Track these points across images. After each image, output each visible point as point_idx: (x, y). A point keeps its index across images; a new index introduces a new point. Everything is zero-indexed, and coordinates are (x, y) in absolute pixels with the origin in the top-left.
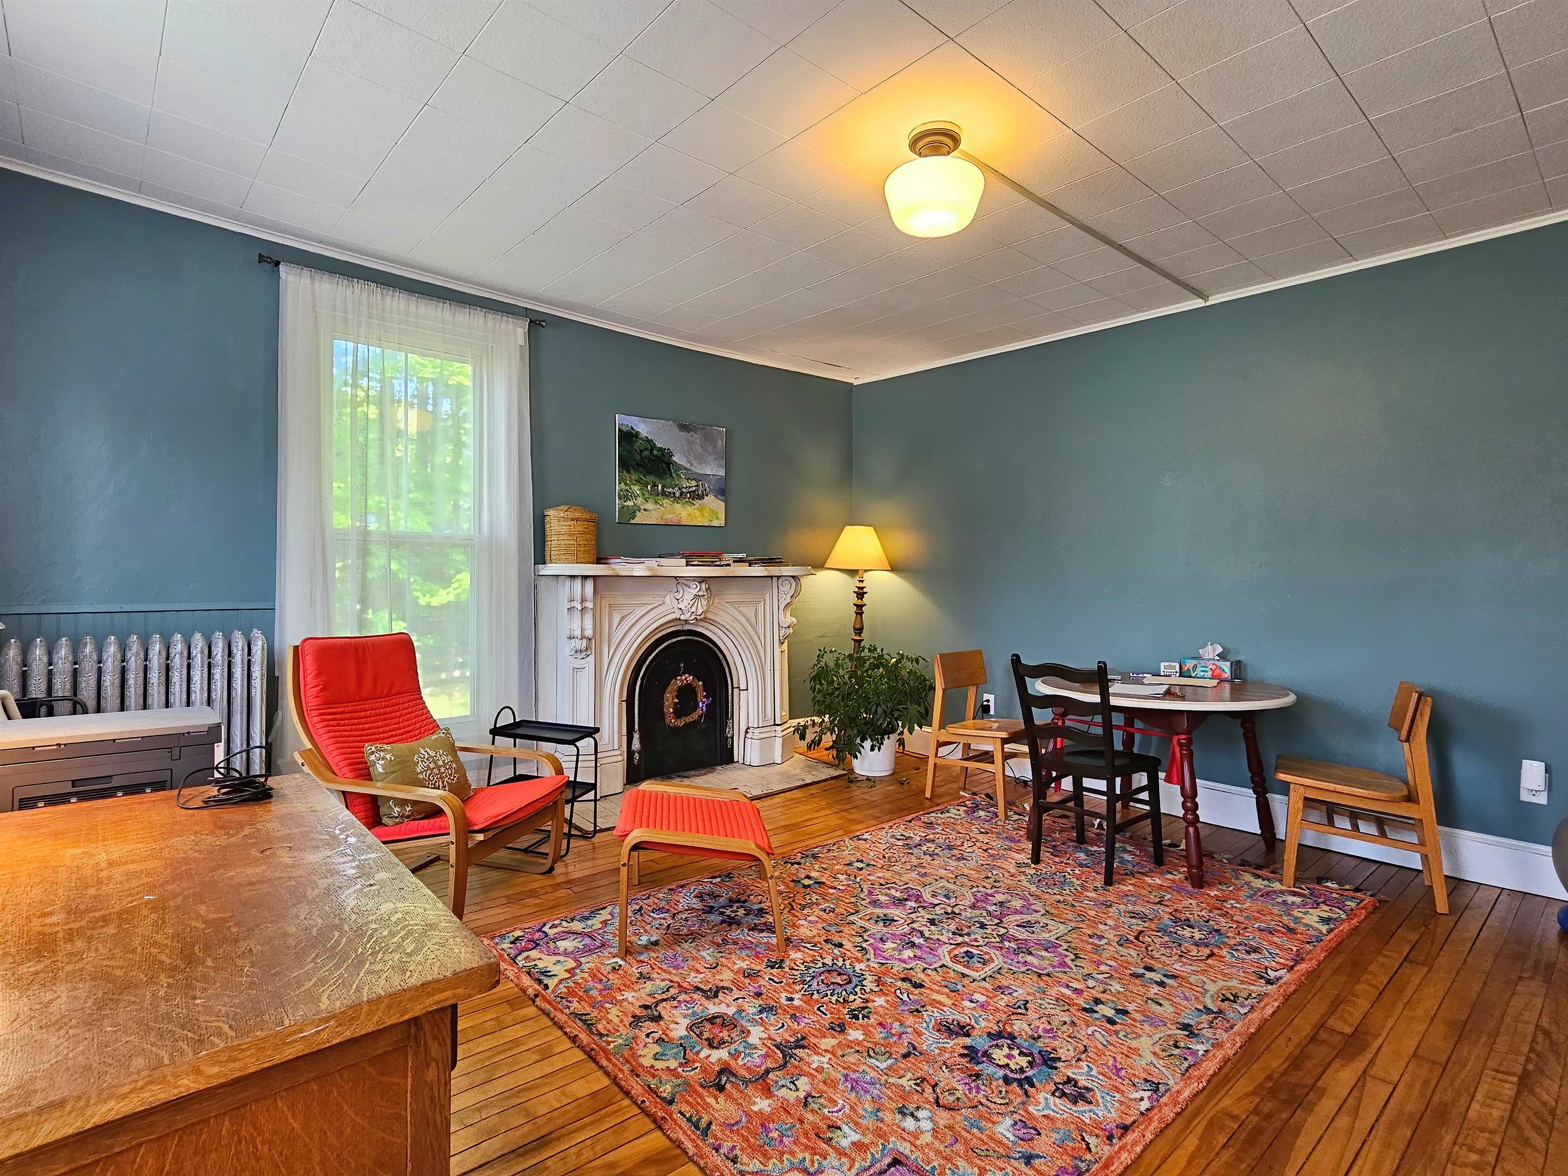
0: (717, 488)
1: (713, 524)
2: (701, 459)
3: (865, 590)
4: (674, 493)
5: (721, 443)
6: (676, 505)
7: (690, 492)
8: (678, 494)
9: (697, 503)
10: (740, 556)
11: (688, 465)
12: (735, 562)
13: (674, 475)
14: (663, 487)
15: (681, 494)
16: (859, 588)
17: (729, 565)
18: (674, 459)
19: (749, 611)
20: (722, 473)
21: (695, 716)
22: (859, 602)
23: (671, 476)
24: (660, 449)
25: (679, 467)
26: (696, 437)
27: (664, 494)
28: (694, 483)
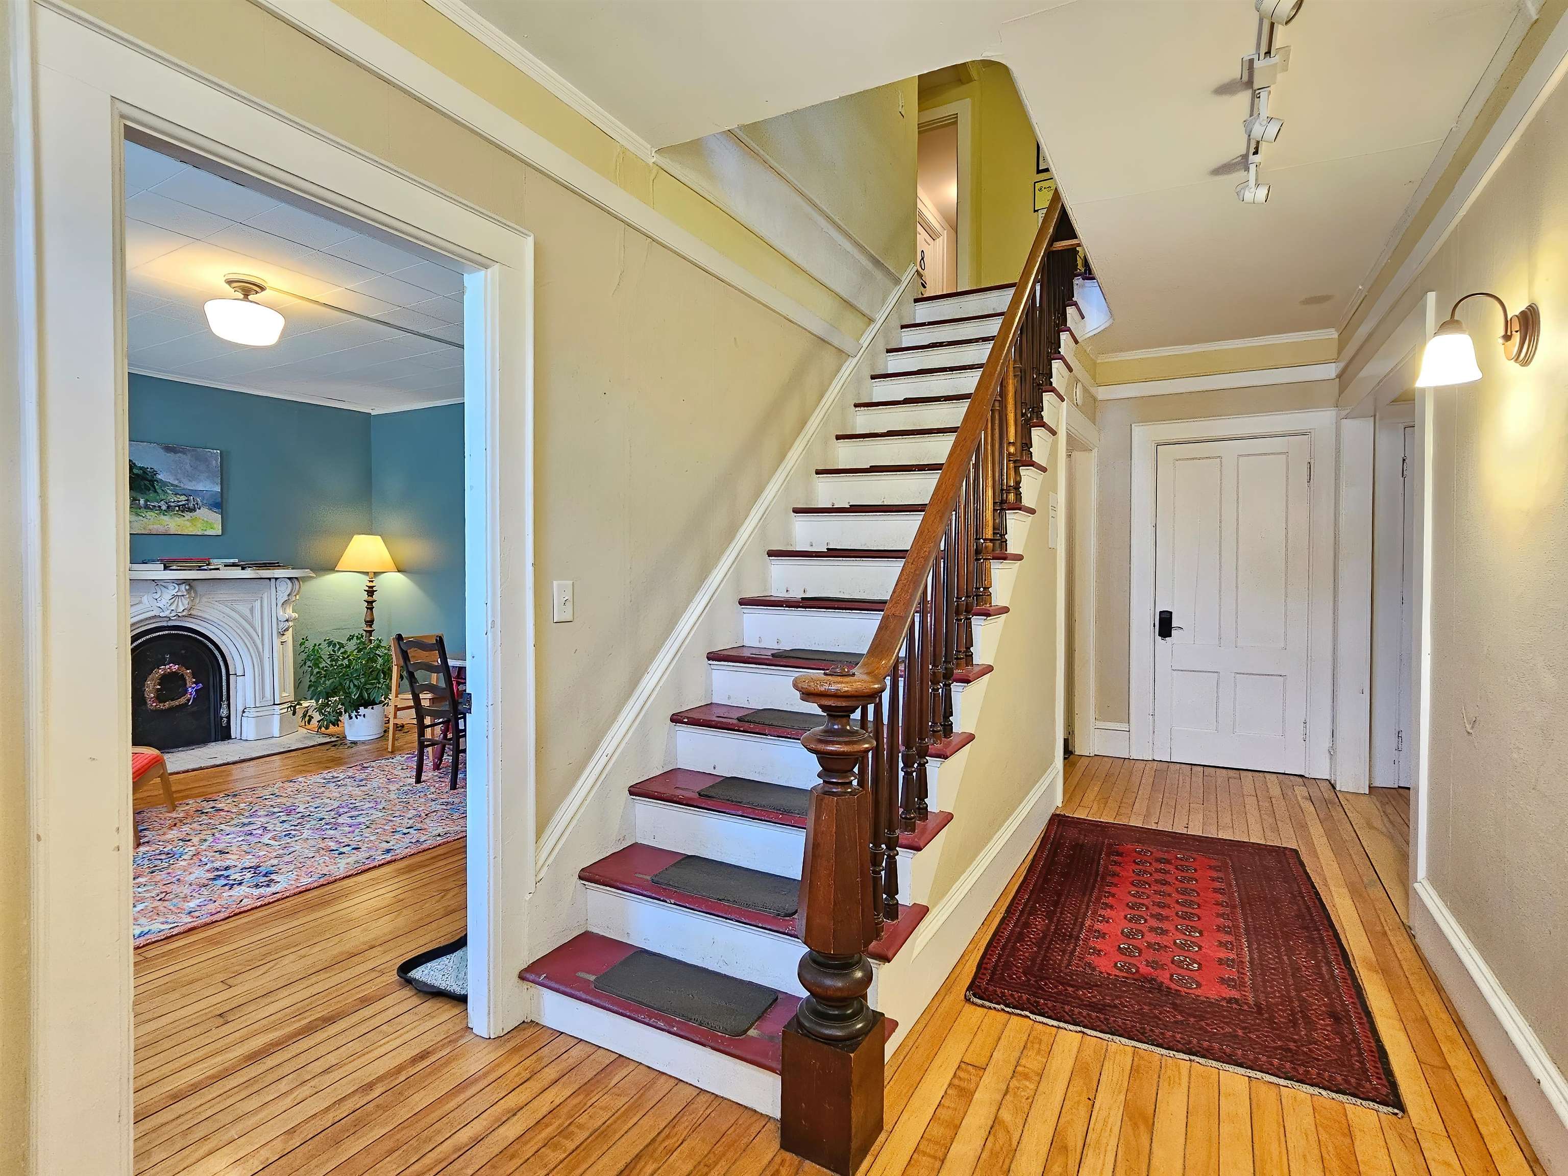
0: (211, 502)
1: (206, 533)
2: (191, 478)
3: (374, 589)
4: (160, 507)
5: (215, 463)
6: (162, 517)
7: (179, 506)
8: (164, 507)
9: (188, 515)
10: (232, 561)
11: (176, 483)
12: (225, 566)
13: (159, 491)
14: (147, 501)
15: (168, 507)
16: (370, 587)
17: (218, 569)
18: (159, 477)
19: (244, 609)
20: (218, 489)
21: (183, 700)
22: (370, 599)
23: (155, 491)
24: (141, 468)
25: (165, 484)
26: (187, 459)
27: (147, 507)
28: (183, 498)
